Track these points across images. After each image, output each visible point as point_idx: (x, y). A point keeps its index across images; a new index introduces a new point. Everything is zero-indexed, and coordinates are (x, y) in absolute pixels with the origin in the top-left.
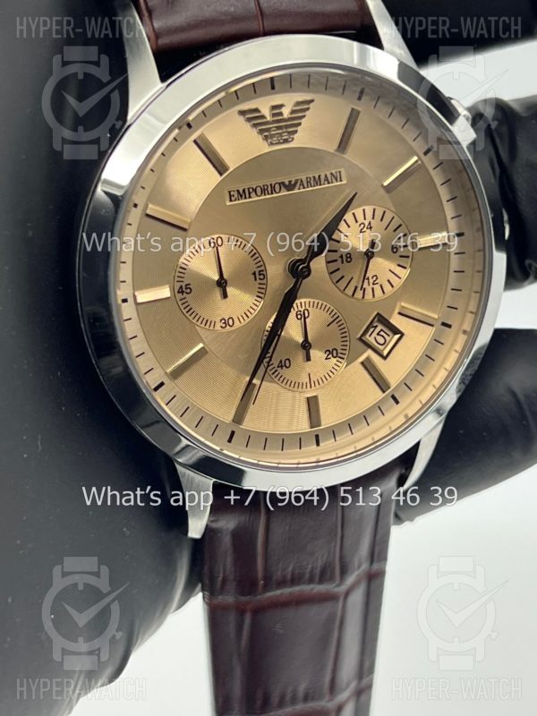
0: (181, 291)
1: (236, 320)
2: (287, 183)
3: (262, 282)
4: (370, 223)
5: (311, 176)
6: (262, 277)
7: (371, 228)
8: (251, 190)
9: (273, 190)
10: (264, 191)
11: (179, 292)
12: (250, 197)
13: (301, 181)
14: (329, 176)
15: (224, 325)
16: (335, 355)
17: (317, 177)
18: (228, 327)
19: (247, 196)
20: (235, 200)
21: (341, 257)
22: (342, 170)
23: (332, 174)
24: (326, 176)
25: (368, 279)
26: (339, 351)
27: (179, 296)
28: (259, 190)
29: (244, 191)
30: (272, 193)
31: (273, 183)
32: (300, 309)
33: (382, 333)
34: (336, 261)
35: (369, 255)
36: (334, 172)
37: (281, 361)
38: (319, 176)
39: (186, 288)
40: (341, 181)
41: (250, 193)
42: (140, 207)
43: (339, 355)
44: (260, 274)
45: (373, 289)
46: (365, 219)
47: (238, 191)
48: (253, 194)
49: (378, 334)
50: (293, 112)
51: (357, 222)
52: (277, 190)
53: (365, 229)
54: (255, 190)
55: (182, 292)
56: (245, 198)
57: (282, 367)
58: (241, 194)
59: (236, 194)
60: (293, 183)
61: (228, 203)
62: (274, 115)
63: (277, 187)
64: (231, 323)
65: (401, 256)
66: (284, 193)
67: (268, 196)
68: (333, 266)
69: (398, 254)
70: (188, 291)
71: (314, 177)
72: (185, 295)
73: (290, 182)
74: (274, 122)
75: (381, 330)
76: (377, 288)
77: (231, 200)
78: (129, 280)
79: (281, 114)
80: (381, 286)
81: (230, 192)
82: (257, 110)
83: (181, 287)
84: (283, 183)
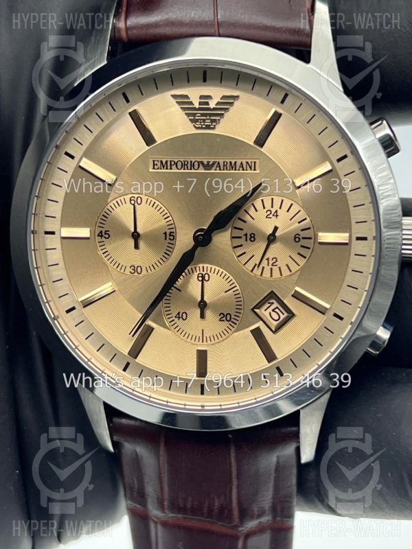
0: (100, 235)
1: (144, 269)
2: (206, 163)
3: (171, 242)
4: (276, 212)
5: (228, 161)
6: (172, 238)
7: (277, 216)
8: (173, 163)
9: (192, 166)
10: (184, 165)
11: (98, 236)
12: (171, 169)
13: (219, 163)
14: (245, 164)
15: (133, 271)
16: (228, 319)
17: (233, 163)
18: (136, 274)
19: (169, 167)
20: (158, 169)
21: (246, 235)
22: (257, 161)
23: (247, 163)
24: (242, 163)
25: (268, 259)
26: (233, 317)
27: (99, 239)
28: (179, 165)
29: (166, 162)
30: (191, 169)
31: (193, 161)
32: (202, 272)
33: (277, 310)
34: (240, 237)
35: (272, 239)
36: (249, 161)
37: (179, 314)
38: (235, 162)
39: (105, 234)
40: (255, 170)
41: (171, 165)
42: (76, 159)
43: (232, 320)
44: (170, 236)
45: (271, 269)
46: (272, 207)
47: (162, 162)
48: (174, 167)
49: (273, 311)
50: (218, 103)
51: (264, 208)
52: (196, 167)
53: (271, 216)
54: (176, 164)
55: (102, 236)
56: (167, 169)
57: (179, 318)
58: (164, 165)
59: (159, 164)
60: (211, 163)
61: (151, 170)
62: (200, 103)
63: (196, 164)
64: (139, 271)
65: (302, 246)
66: (202, 170)
67: (186, 171)
68: (237, 242)
69: (300, 244)
70: (107, 236)
71: (231, 163)
72: (103, 239)
73: (208, 162)
74: (200, 109)
75: (277, 308)
76: (276, 269)
77: (154, 168)
78: (59, 216)
79: (207, 103)
80: (280, 268)
81: (154, 161)
82: (186, 97)
83: (101, 232)
84: (202, 163)
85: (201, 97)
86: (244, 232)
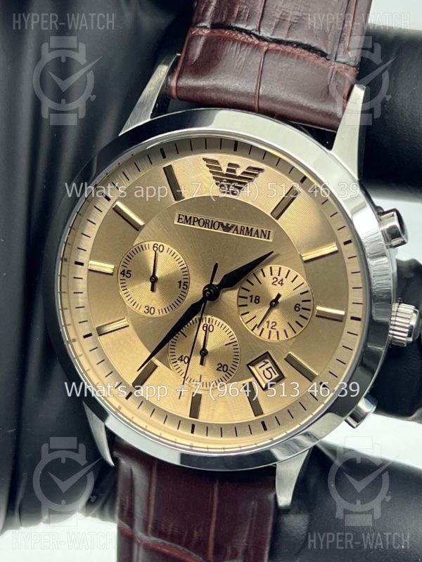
0: (123, 273)
1: (157, 311)
2: (225, 225)
3: (184, 291)
4: (282, 280)
5: (245, 226)
6: (185, 287)
7: (282, 284)
8: (196, 220)
9: (213, 226)
10: (205, 224)
11: (121, 273)
12: (193, 225)
13: (237, 227)
14: (260, 232)
15: (147, 311)
16: (225, 370)
17: (250, 229)
18: (149, 314)
19: (192, 223)
20: (182, 223)
21: (252, 296)
22: (272, 231)
23: (262, 231)
24: (257, 231)
25: (268, 322)
26: (229, 368)
27: (120, 276)
28: (202, 222)
29: (191, 218)
30: (211, 228)
31: (215, 221)
32: (207, 323)
33: (270, 369)
34: (246, 298)
35: (274, 303)
36: (264, 230)
37: (182, 357)
38: (252, 229)
39: (127, 273)
40: (268, 239)
41: (194, 221)
43: (228, 371)
44: (184, 285)
45: (270, 332)
46: (279, 275)
47: (186, 217)
48: (196, 223)
49: (267, 369)
50: (244, 173)
51: (272, 275)
52: (216, 228)
53: (276, 283)
54: (199, 221)
55: (124, 275)
56: (190, 224)
57: (181, 360)
58: (188, 220)
59: (184, 218)
60: (229, 226)
61: (176, 223)
62: (228, 170)
63: (217, 224)
64: (152, 311)
65: (301, 316)
66: (220, 231)
67: (207, 229)
68: (243, 301)
69: (299, 313)
70: (128, 275)
71: (247, 228)
72: (125, 278)
73: (228, 224)
74: (226, 175)
75: (271, 367)
76: (274, 333)
77: (178, 222)
78: (89, 251)
79: (234, 171)
80: (278, 332)
81: (179, 215)
82: (216, 162)
83: (124, 271)
84: (222, 224)
85: (230, 164)
86: (250, 294)
